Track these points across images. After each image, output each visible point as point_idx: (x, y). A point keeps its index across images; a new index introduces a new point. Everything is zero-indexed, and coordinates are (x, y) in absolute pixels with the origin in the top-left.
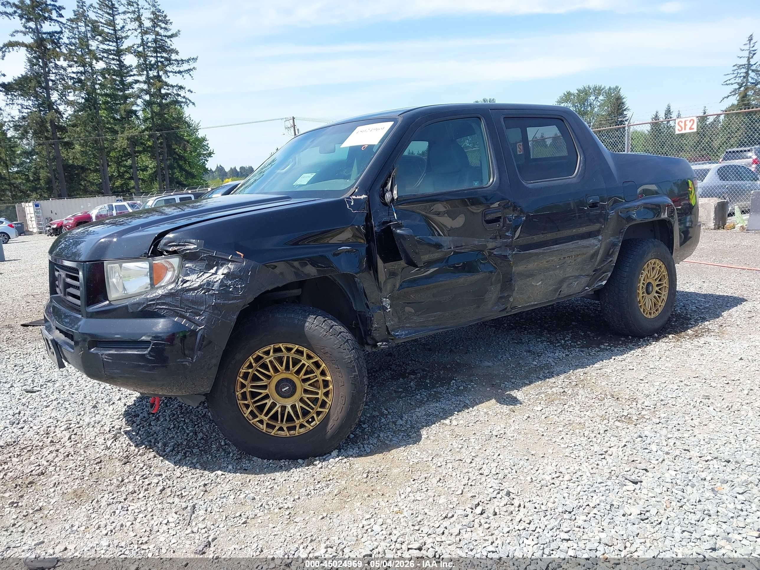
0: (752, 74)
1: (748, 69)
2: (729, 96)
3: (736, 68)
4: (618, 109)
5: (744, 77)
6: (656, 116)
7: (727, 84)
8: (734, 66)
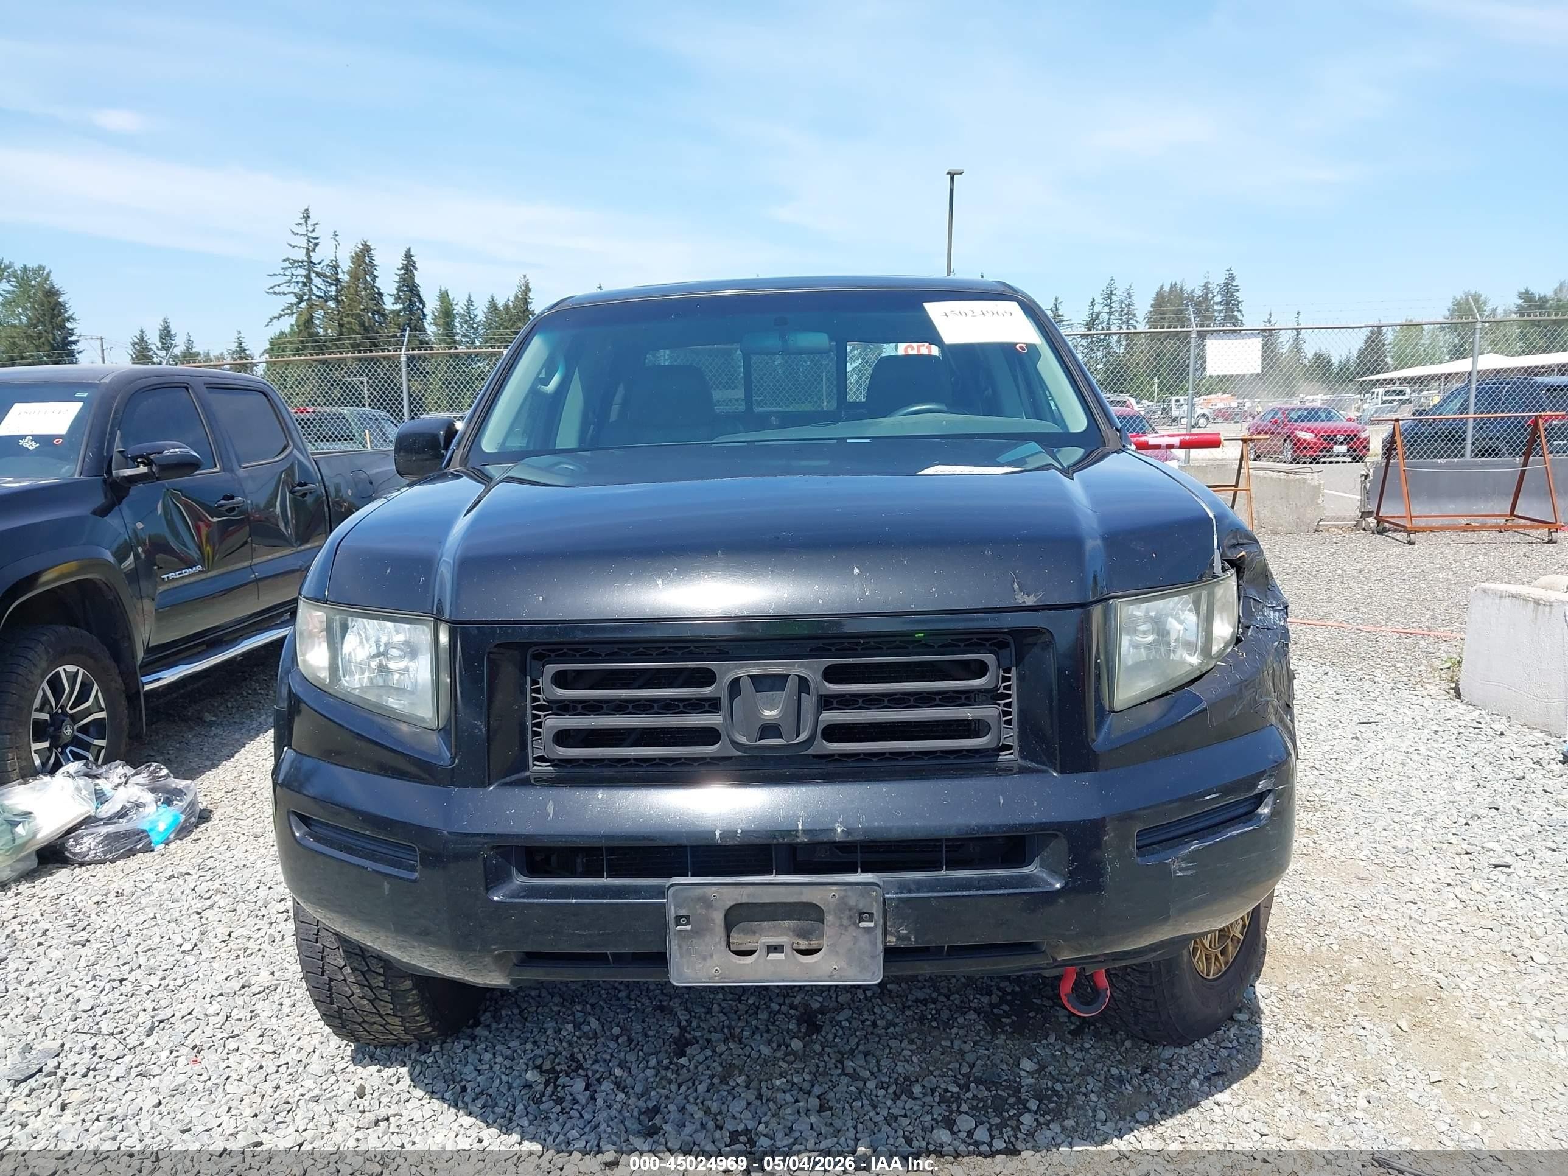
0: (317, 281)
1: (309, 270)
2: (281, 315)
3: (287, 264)
4: (53, 317)
5: (305, 284)
6: (142, 339)
7: (275, 293)
8: (284, 261)
